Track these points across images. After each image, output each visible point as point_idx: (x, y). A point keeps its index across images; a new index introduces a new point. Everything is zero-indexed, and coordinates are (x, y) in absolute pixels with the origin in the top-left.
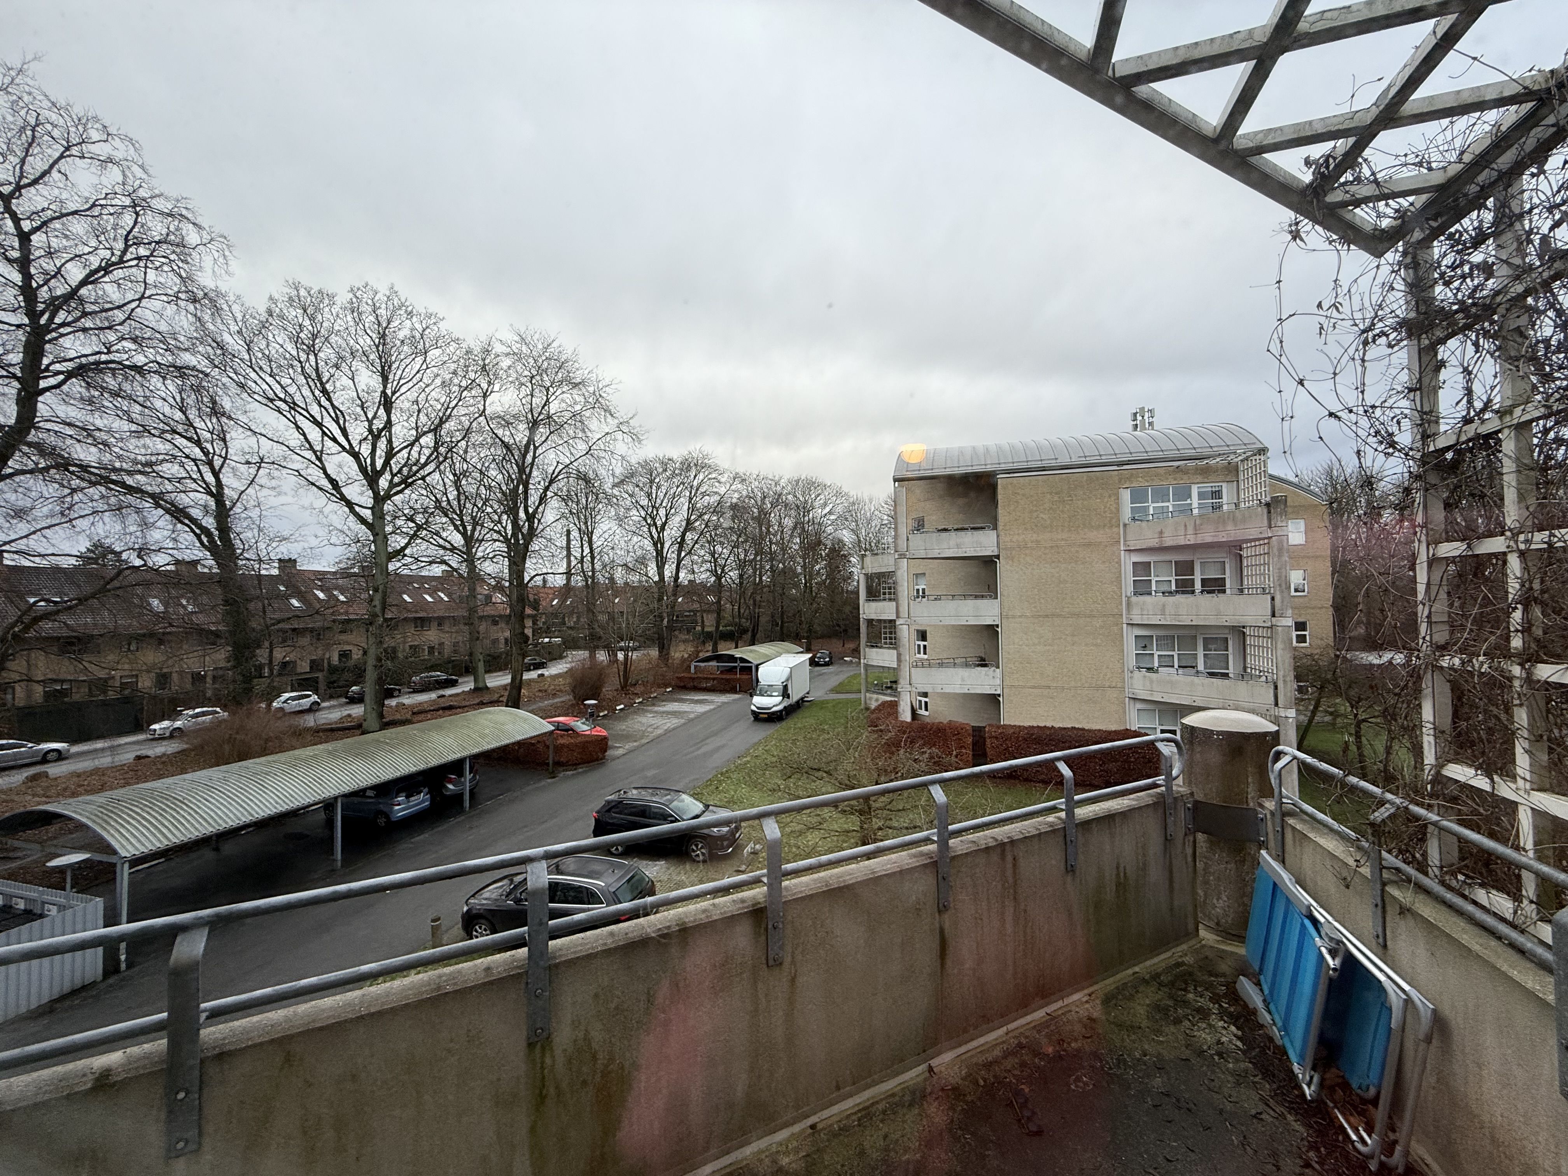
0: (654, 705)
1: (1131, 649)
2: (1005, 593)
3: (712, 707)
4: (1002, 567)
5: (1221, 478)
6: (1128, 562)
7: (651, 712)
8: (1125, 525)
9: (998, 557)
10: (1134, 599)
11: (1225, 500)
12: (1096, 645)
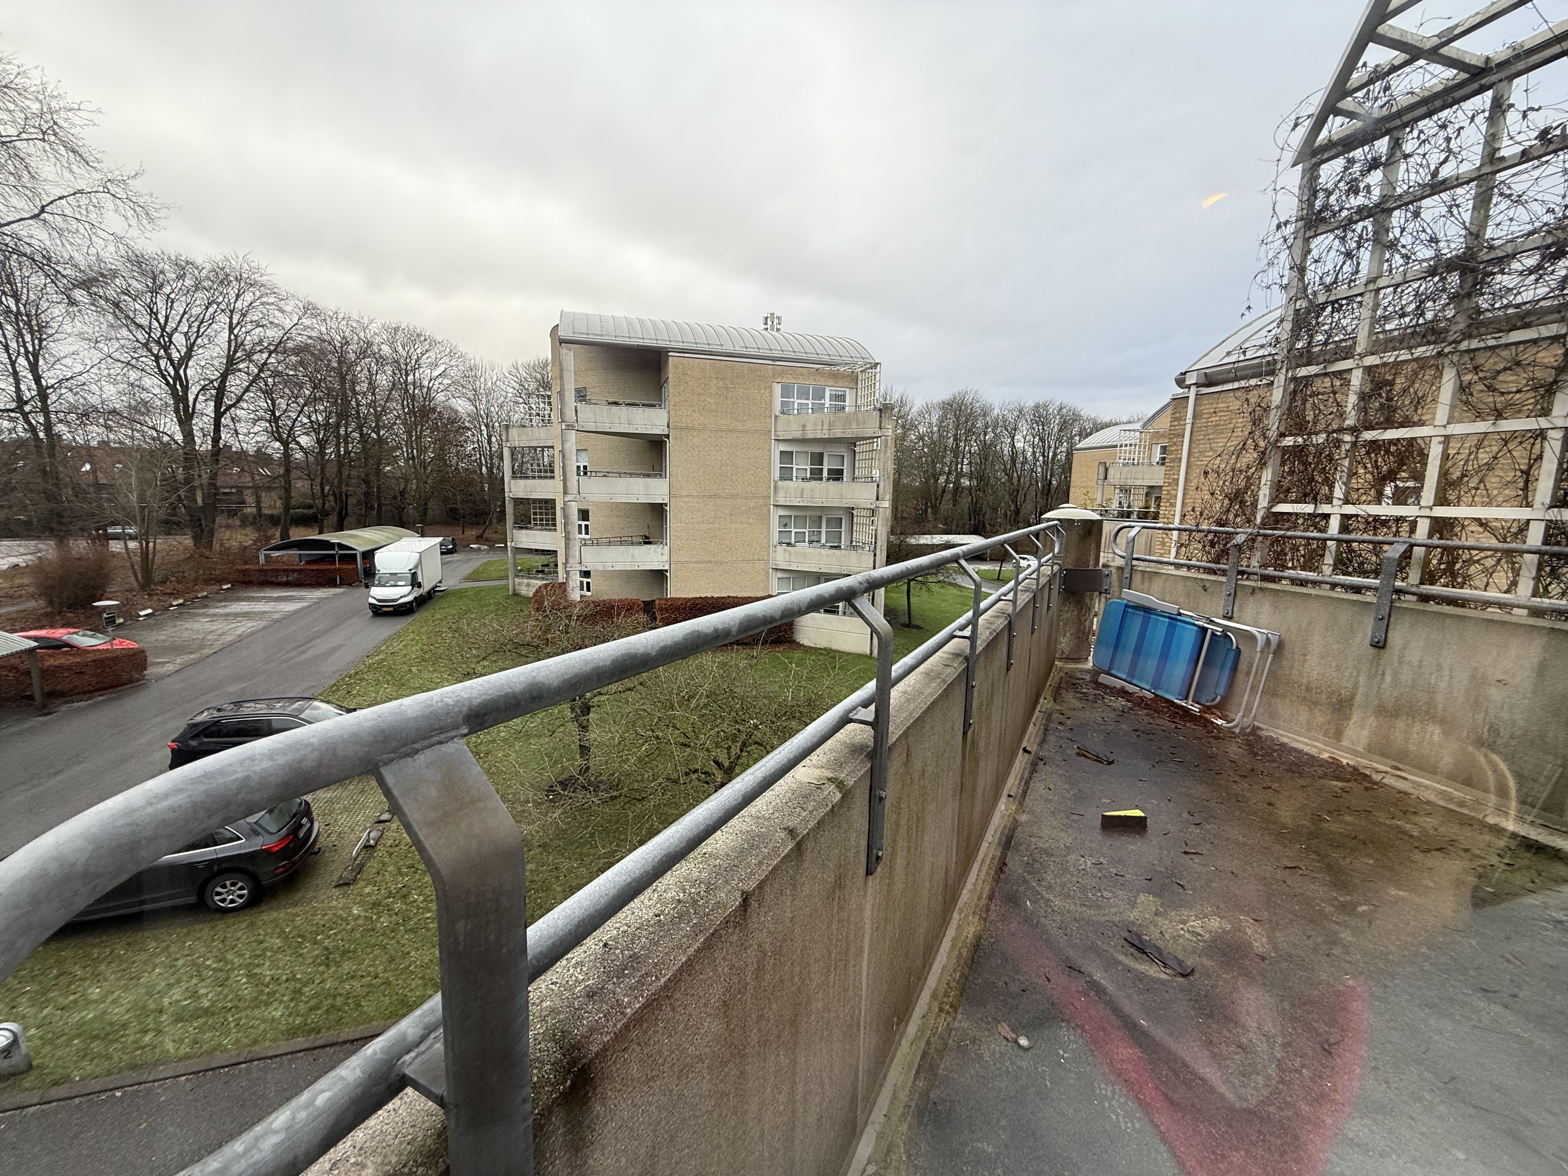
0: (206, 606)
1: (775, 527)
2: (674, 473)
3: (305, 604)
4: (671, 446)
5: (846, 384)
6: (777, 449)
7: (205, 615)
8: (776, 417)
9: (668, 436)
10: (780, 483)
11: (847, 403)
12: (750, 524)
